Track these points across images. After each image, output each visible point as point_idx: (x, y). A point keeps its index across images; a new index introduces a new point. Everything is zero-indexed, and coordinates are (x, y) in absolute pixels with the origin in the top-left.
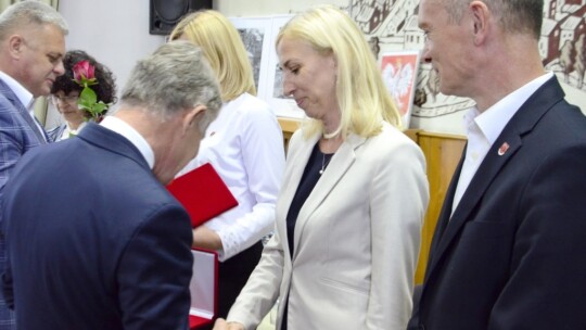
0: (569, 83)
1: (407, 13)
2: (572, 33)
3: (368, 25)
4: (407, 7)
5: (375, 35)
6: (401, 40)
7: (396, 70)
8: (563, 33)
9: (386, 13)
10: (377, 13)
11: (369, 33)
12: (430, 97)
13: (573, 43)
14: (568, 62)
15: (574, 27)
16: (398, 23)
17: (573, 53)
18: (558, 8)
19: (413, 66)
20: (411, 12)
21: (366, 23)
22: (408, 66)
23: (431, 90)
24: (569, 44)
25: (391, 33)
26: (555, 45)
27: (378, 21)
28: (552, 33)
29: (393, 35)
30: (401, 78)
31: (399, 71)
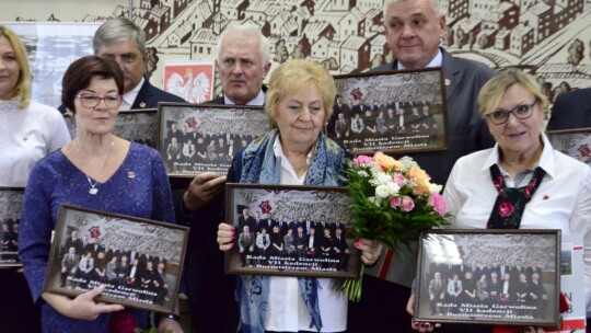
1: (194, 26)
2: (382, 48)
4: (192, 20)
5: (150, 46)
6: (188, 51)
7: (186, 80)
8: (372, 48)
9: (165, 25)
10: (152, 24)
13: (383, 57)
15: (383, 44)
16: (182, 35)
18: (367, 28)
19: (209, 76)
20: (199, 25)
24: (379, 57)
25: (173, 44)
26: (365, 58)
27: (155, 33)
28: (362, 47)
29: (176, 47)
30: (194, 86)
31: (189, 81)
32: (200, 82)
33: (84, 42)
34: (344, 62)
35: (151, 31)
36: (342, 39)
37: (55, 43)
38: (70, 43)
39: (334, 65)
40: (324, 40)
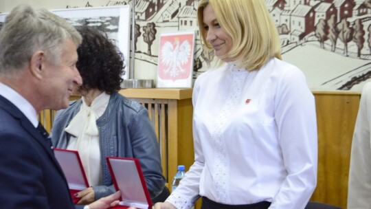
0: (324, 48)
1: (180, 4)
2: (325, 14)
3: (144, 15)
5: (151, 22)
6: (177, 24)
7: (175, 46)
8: (317, 14)
9: (160, 5)
10: (152, 5)
11: (145, 20)
12: (204, 64)
13: (326, 21)
14: (322, 34)
15: (326, 10)
16: (173, 12)
17: (326, 28)
19: (191, 43)
20: (183, 4)
21: (142, 13)
22: (186, 43)
23: (205, 59)
24: (322, 22)
25: (166, 19)
26: (311, 23)
27: (154, 11)
28: (308, 14)
29: (168, 21)
30: (180, 51)
31: (177, 47)
32: (184, 48)
33: (107, 21)
34: (293, 28)
35: (151, 10)
36: (292, 9)
37: (88, 23)
38: (98, 22)
39: (285, 30)
40: (277, 10)
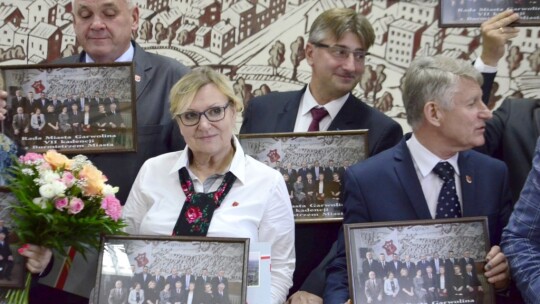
8: (64, 38)
13: (75, 48)
18: (59, 15)
24: (70, 48)
26: (56, 48)
28: (53, 37)
34: (31, 52)
36: (31, 26)
39: (20, 54)
40: (10, 26)
